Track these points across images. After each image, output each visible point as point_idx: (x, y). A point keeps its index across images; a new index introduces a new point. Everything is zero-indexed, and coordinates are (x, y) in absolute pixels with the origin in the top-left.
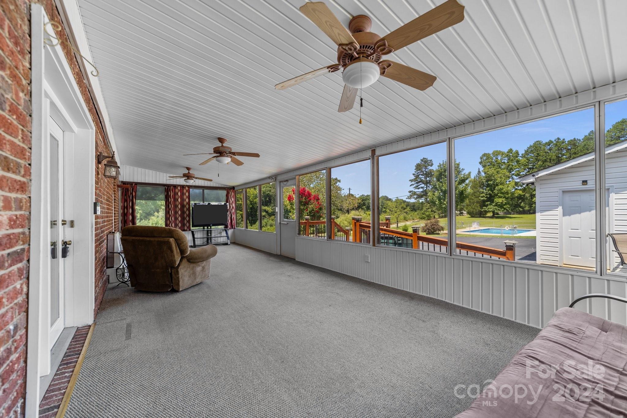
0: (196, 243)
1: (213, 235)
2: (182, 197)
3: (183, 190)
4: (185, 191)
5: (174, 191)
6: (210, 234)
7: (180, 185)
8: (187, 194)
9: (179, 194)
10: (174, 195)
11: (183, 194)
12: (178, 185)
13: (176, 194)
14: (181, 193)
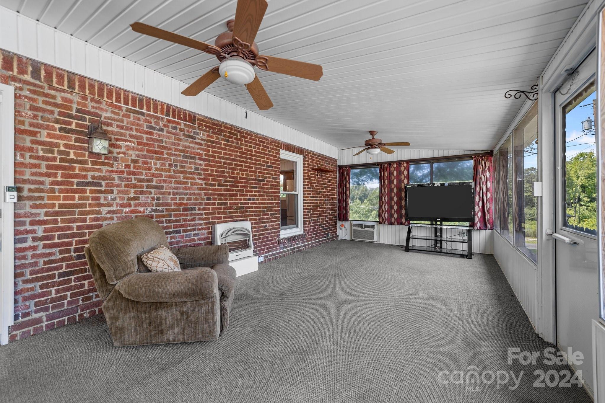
0: (411, 245)
1: (444, 236)
2: (398, 178)
3: (400, 167)
4: (402, 168)
5: (388, 170)
6: (439, 234)
7: (396, 162)
8: (406, 173)
9: (395, 173)
10: (388, 176)
11: (400, 173)
12: (394, 162)
13: (391, 174)
14: (397, 171)
